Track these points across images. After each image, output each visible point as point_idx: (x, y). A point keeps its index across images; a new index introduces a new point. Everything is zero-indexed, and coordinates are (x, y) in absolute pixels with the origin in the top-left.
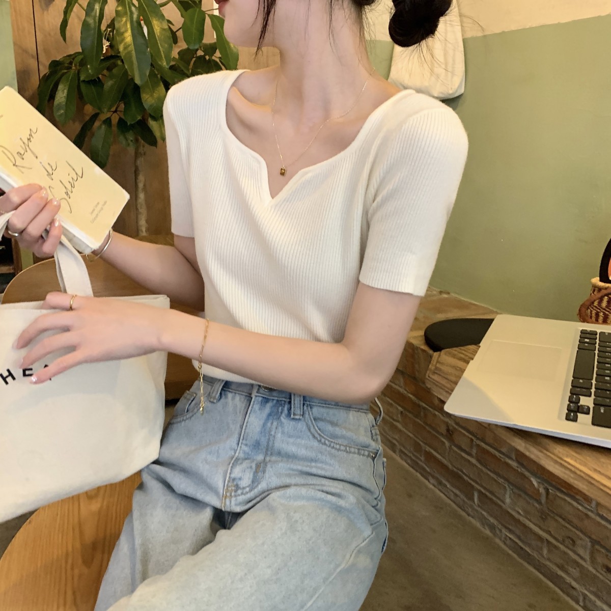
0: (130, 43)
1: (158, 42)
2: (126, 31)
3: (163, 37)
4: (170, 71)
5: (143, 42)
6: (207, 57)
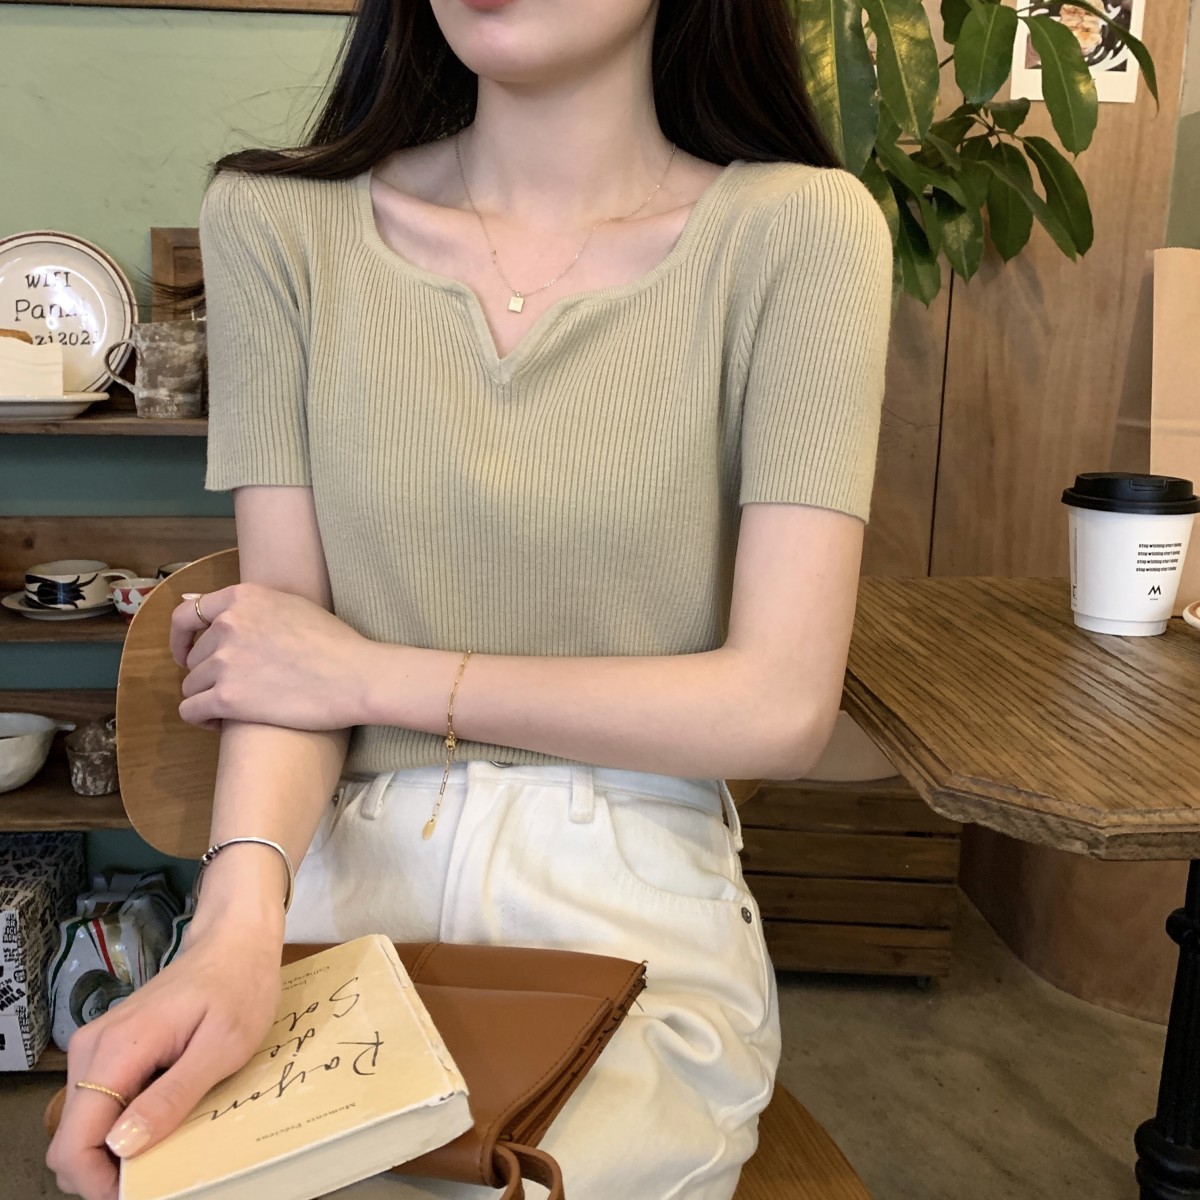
0: (829, 81)
1: (903, 74)
2: (823, 52)
3: (913, 62)
4: (913, 163)
5: (864, 77)
6: (994, 141)
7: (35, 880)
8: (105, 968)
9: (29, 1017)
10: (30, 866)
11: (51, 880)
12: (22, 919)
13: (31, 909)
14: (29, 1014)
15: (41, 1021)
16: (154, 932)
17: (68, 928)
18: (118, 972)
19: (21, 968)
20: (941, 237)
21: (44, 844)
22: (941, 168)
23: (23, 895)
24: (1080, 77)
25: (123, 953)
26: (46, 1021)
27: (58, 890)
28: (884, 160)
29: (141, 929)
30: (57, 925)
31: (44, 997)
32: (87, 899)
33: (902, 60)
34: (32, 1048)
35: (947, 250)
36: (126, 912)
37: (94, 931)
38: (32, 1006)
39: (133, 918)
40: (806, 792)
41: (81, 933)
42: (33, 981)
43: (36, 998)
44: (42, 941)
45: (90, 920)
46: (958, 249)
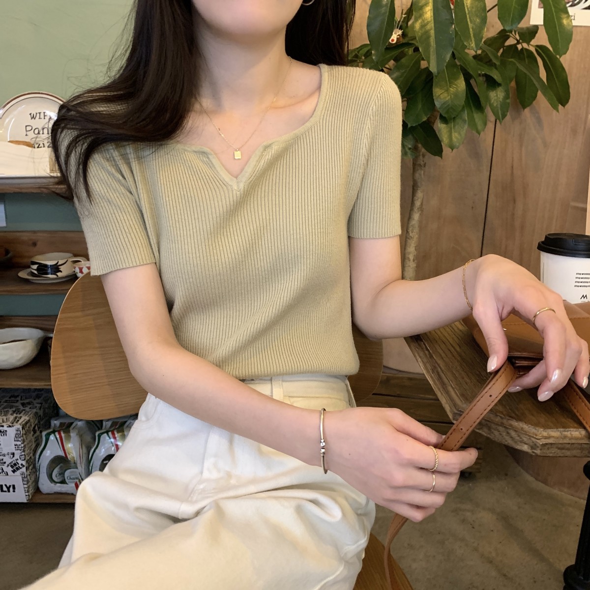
0: (429, 20)
5: (447, 18)
6: (519, 47)
7: (31, 411)
8: (64, 455)
9: (27, 477)
10: (29, 403)
11: (38, 411)
12: (24, 430)
13: (28, 425)
14: (27, 475)
15: (33, 479)
16: (88, 438)
17: (45, 435)
18: (69, 457)
19: (23, 453)
20: (488, 99)
21: (36, 393)
22: (490, 63)
23: (24, 418)
24: (564, 16)
25: (73, 448)
26: (35, 479)
27: (42, 416)
28: (460, 60)
29: (81, 436)
30: (41, 432)
31: (34, 467)
32: (56, 420)
33: (468, 8)
34: (28, 492)
35: (491, 105)
36: (74, 428)
37: (58, 436)
38: (28, 472)
39: (77, 431)
40: (410, 379)
41: (52, 437)
42: (28, 460)
43: (30, 468)
44: (33, 440)
45: (56, 431)
46: (497, 105)
